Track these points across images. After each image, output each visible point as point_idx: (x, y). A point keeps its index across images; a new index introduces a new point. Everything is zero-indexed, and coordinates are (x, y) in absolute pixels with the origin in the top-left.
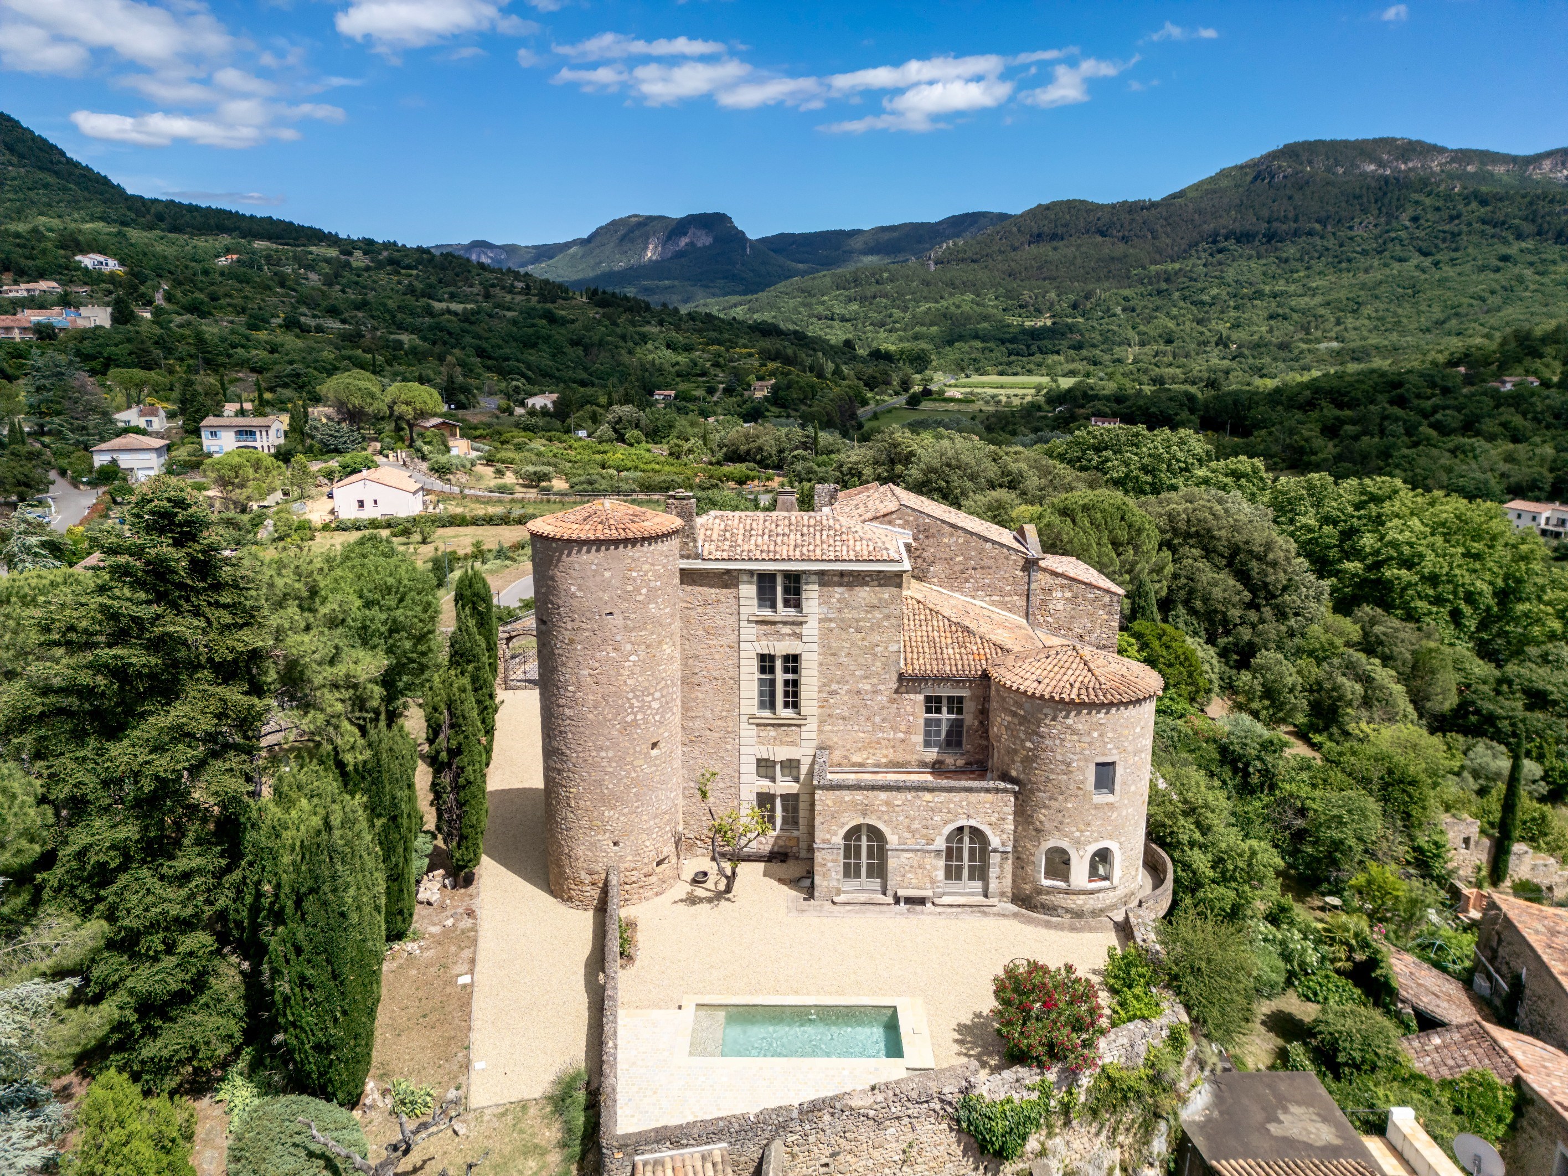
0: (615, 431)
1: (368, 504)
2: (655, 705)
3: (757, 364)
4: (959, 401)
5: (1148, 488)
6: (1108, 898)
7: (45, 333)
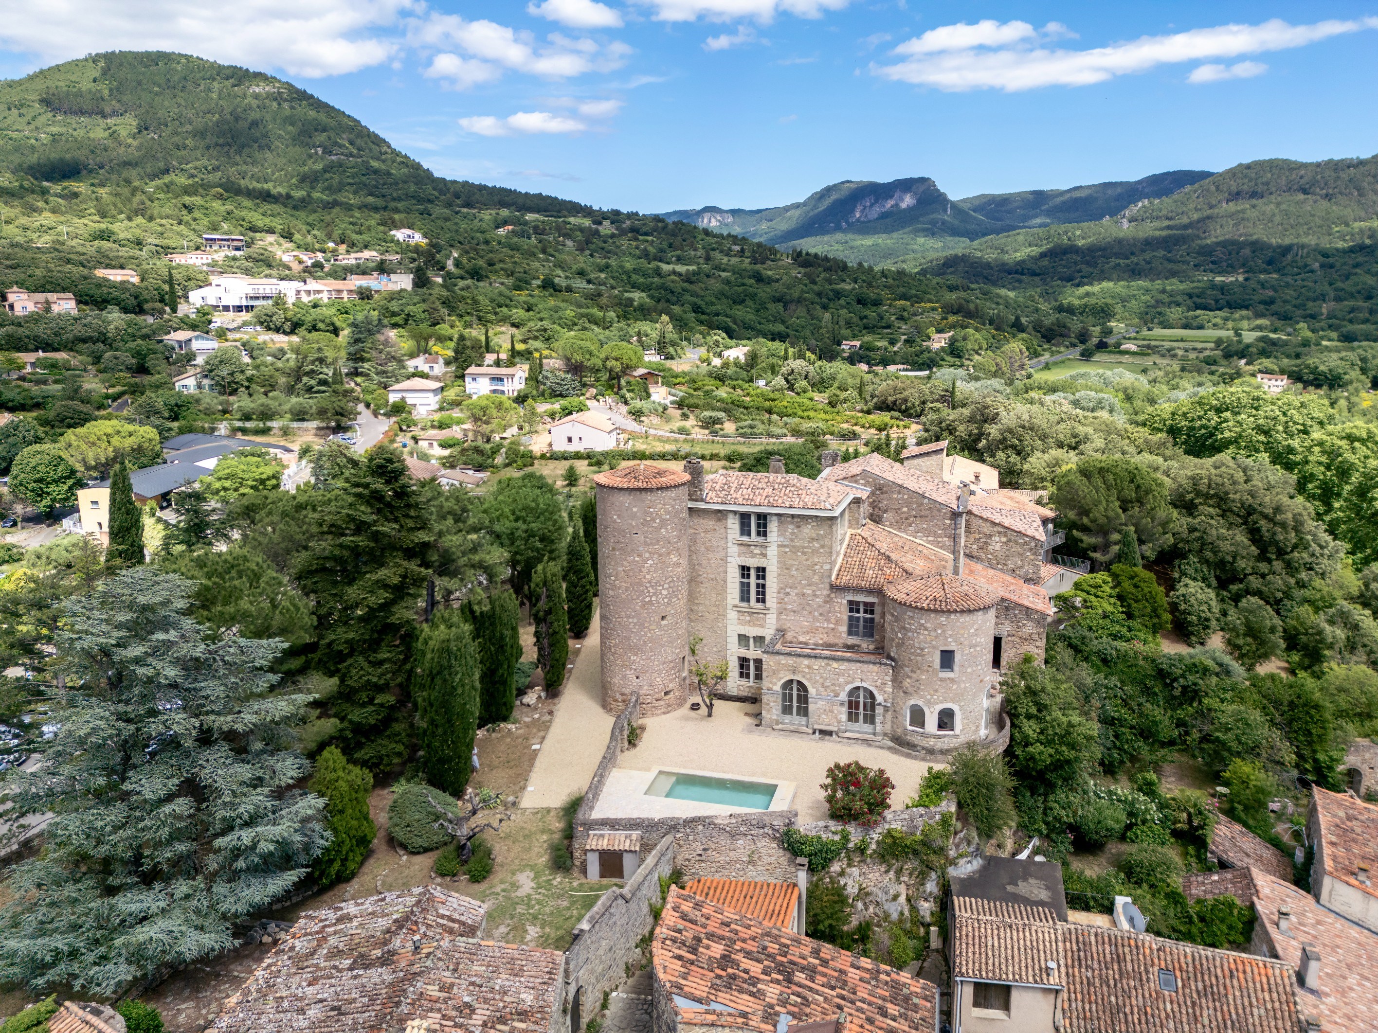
0: (787, 381)
1: (575, 440)
2: (665, 592)
3: (938, 317)
4: (1134, 353)
5: (1262, 448)
6: (951, 743)
7: (365, 295)
